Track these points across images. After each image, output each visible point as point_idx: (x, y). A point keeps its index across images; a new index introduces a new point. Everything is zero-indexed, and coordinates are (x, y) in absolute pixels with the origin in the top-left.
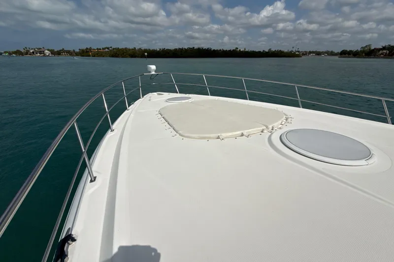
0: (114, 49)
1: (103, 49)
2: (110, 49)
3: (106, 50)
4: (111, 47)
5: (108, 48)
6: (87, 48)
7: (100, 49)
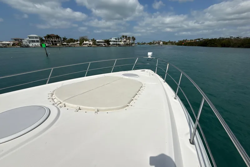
0: (204, 39)
1: (195, 40)
2: (201, 40)
3: (198, 41)
4: (202, 39)
5: (199, 39)
6: (184, 40)
7: (193, 40)
